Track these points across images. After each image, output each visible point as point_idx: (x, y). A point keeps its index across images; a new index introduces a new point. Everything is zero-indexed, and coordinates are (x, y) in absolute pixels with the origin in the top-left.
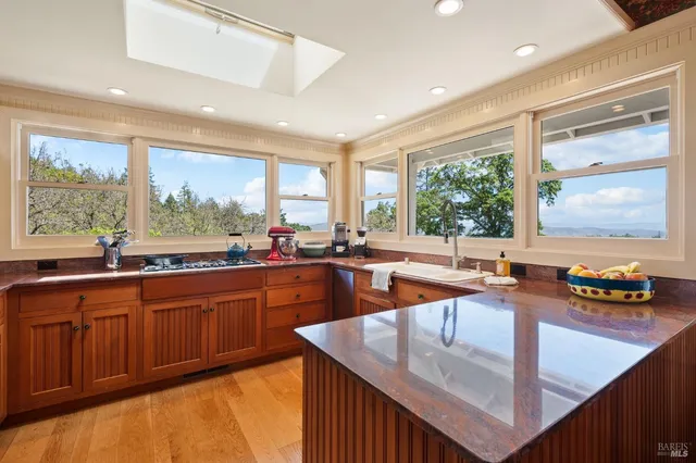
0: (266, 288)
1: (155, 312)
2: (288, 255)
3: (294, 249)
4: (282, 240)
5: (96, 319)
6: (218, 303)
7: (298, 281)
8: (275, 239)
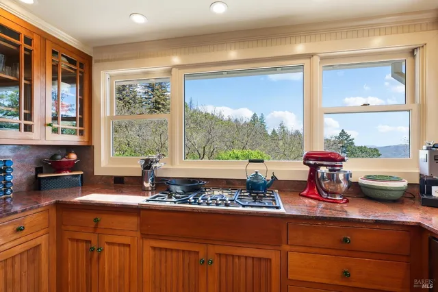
0: (287, 248)
1: (154, 248)
2: (333, 194)
3: (344, 185)
4: (324, 170)
5: (109, 244)
6: (219, 255)
7: (345, 247)
8: (314, 169)
